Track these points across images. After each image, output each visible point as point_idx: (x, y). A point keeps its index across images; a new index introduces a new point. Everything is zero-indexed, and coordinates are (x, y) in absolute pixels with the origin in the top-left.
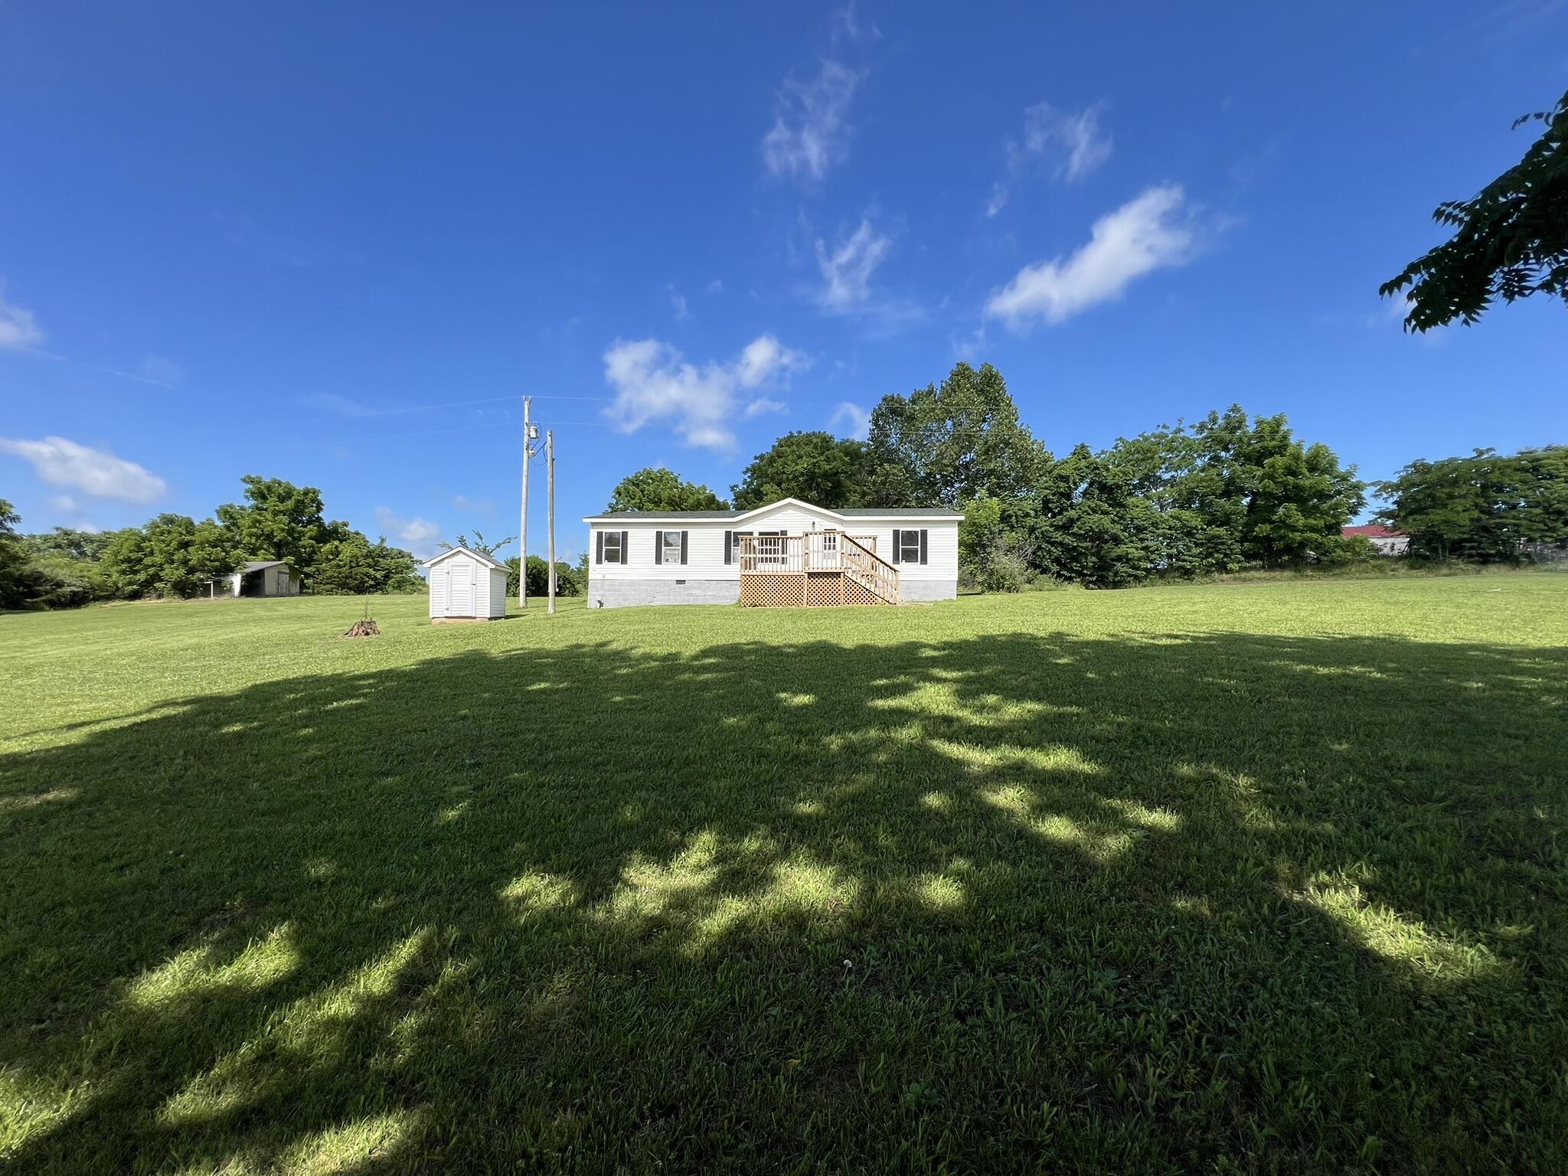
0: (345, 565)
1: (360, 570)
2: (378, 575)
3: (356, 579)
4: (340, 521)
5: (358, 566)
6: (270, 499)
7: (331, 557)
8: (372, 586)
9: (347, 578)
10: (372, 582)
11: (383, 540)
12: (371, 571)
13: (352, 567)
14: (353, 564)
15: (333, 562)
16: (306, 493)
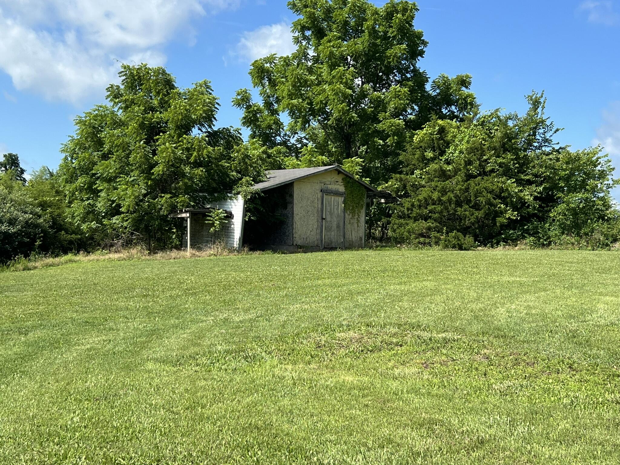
0: (456, 171)
1: (486, 183)
2: (527, 195)
3: (477, 207)
4: (452, 76)
5: (484, 173)
6: (330, 35)
7: (429, 154)
8: (512, 224)
9: (459, 204)
10: (511, 214)
11: (536, 104)
12: (511, 185)
13: (469, 177)
14: (473, 170)
15: (433, 166)
16: (390, 15)
